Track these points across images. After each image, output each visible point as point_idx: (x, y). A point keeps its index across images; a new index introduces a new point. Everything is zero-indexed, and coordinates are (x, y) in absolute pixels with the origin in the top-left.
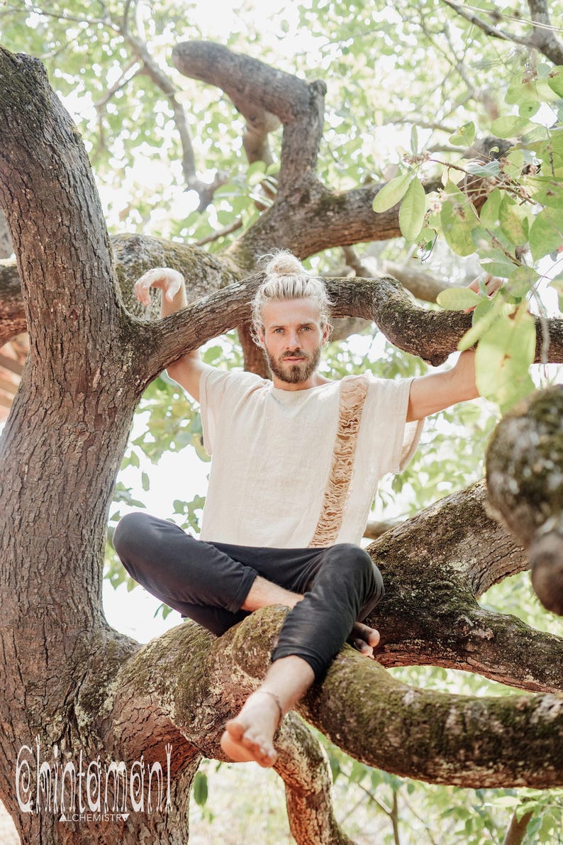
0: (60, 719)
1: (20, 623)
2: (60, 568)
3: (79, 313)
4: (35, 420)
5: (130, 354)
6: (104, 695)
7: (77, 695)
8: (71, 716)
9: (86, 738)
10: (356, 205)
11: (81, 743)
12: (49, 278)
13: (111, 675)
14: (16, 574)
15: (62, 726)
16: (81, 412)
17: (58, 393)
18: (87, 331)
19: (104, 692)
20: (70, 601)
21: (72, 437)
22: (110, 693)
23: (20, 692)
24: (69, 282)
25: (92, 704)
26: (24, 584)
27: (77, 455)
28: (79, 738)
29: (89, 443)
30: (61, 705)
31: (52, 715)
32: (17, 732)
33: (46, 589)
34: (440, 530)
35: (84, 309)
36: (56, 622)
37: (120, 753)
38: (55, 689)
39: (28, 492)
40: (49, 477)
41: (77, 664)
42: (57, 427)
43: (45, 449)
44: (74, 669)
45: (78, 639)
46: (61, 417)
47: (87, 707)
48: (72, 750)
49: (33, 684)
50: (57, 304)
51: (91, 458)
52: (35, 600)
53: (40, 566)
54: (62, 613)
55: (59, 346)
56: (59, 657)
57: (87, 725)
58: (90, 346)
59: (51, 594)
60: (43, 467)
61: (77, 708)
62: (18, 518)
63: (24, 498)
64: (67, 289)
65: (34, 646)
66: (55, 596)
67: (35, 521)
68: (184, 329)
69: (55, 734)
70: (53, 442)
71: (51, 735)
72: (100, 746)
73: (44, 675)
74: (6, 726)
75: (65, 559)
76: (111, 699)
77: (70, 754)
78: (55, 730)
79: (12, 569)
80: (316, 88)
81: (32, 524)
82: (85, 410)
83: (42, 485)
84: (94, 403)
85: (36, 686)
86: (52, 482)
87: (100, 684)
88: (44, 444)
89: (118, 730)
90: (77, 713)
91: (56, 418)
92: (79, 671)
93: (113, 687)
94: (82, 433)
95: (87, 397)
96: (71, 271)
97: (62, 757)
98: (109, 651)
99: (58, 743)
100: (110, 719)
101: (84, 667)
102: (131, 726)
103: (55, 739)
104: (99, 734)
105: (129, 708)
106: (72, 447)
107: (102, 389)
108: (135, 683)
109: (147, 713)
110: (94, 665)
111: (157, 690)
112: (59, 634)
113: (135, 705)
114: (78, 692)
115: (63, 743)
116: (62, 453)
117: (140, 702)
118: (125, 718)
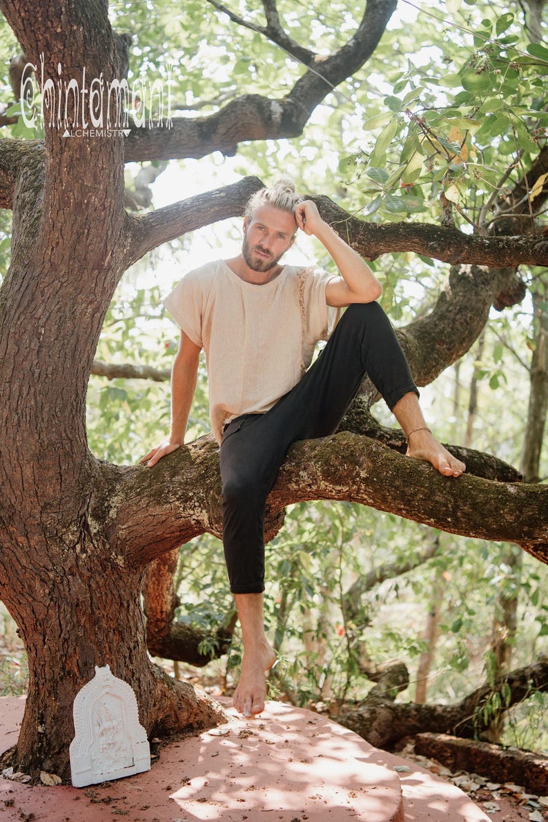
0: (76, 529)
1: (39, 457)
2: (71, 411)
3: (107, 205)
4: (48, 291)
5: (129, 240)
6: (109, 507)
7: (87, 510)
8: (86, 526)
9: (97, 541)
10: (155, 133)
11: (94, 546)
12: (89, 175)
13: (112, 491)
14: (37, 417)
15: (78, 534)
16: (93, 285)
17: (77, 270)
18: (109, 220)
19: (109, 505)
20: (77, 436)
21: (84, 305)
22: (113, 505)
23: (36, 511)
24: (104, 180)
25: (100, 515)
26: (44, 425)
27: (87, 319)
28: (92, 542)
29: (96, 310)
30: (75, 518)
31: (67, 526)
32: (33, 543)
33: (62, 428)
36: (67, 454)
37: (121, 550)
38: (68, 506)
39: (44, 350)
40: (63, 337)
41: (83, 485)
42: (72, 297)
43: (60, 314)
44: (82, 489)
45: (82, 464)
46: (76, 289)
47: (96, 517)
48: (86, 552)
49: (49, 504)
50: (91, 197)
51: (96, 322)
52: (54, 437)
53: (57, 410)
54: (72, 446)
55: (86, 231)
56: (70, 480)
57: (98, 531)
58: (109, 233)
59: (65, 431)
60: (59, 329)
61: (89, 519)
62: (37, 371)
63: (42, 355)
64: (102, 185)
65: (51, 473)
66: (68, 433)
67: (52, 374)
68: (172, 223)
69: (71, 541)
70: (67, 309)
71: (67, 542)
72: (108, 546)
73: (58, 496)
74: (21, 539)
75: (75, 403)
76: (115, 509)
77: (85, 555)
78: (70, 537)
79: (32, 412)
80: (126, 40)
81: (50, 376)
82: (96, 284)
83: (58, 345)
84: (103, 278)
85: (51, 505)
86: (66, 341)
87: (104, 499)
88: (59, 310)
89: (122, 533)
90: (90, 523)
91: (71, 290)
92: (86, 490)
93: (115, 500)
94: (91, 302)
95: (99, 273)
97: (77, 558)
98: (103, 473)
99: (74, 548)
100: (114, 525)
101: (90, 486)
102: (140, 529)
103: (72, 545)
104: (106, 537)
105: (141, 515)
106: (83, 313)
107: (109, 267)
108: (149, 496)
109: (164, 518)
110: (97, 485)
111: (178, 499)
112: (71, 462)
113: (149, 513)
114: (88, 506)
115: (78, 547)
116: (74, 318)
117: (157, 510)
118: (135, 523)
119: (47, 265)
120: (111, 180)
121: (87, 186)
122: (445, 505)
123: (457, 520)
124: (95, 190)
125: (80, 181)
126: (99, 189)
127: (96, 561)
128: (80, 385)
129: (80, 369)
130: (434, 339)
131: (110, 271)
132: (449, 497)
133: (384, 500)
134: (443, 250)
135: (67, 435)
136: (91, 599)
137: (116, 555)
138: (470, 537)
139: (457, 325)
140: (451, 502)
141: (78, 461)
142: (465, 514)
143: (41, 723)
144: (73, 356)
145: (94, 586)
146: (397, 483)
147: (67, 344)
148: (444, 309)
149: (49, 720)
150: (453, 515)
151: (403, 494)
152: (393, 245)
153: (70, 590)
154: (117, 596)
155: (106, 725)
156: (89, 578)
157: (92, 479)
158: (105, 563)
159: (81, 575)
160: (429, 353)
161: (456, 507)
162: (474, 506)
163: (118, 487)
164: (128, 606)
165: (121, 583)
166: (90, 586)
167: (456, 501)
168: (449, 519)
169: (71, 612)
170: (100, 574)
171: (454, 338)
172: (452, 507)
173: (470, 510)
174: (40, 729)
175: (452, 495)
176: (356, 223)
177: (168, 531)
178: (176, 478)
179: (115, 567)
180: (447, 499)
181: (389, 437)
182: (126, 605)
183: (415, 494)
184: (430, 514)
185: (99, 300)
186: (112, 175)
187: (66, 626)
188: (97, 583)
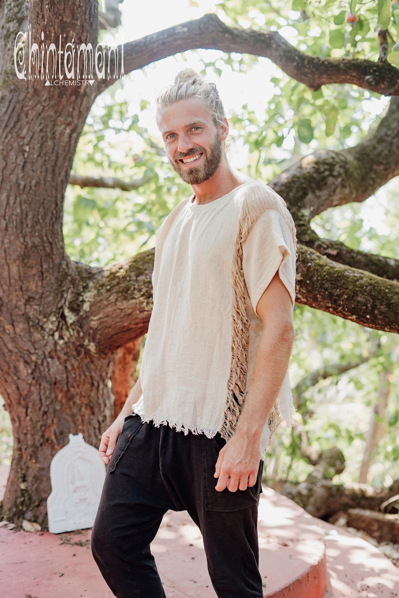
0: (55, 319)
1: (24, 257)
2: (52, 218)
4: (32, 113)
6: (83, 301)
7: (65, 303)
8: (63, 317)
9: (73, 330)
11: (70, 334)
12: (68, 12)
13: (86, 288)
14: (22, 223)
15: (56, 324)
16: (71, 109)
19: (83, 299)
20: (56, 240)
21: (63, 127)
22: (86, 300)
23: (21, 303)
24: (81, 16)
25: (75, 308)
26: (28, 230)
27: (65, 138)
28: (68, 331)
29: (73, 131)
30: (54, 310)
31: (46, 316)
32: (18, 330)
33: (44, 233)
34: (294, 190)
35: (87, 37)
36: (48, 255)
37: (93, 338)
38: (48, 300)
39: (29, 165)
40: (45, 155)
41: (61, 282)
42: (52, 119)
43: (42, 134)
44: (60, 285)
45: (60, 264)
46: (56, 112)
47: (72, 309)
48: (63, 339)
49: (32, 297)
50: (69, 31)
51: (73, 141)
52: (37, 240)
53: (40, 217)
54: (52, 249)
56: (51, 278)
57: (74, 322)
59: (46, 236)
60: (41, 147)
61: (66, 311)
62: (22, 183)
63: (26, 169)
64: (79, 21)
65: (34, 271)
66: (49, 237)
67: (35, 186)
69: (51, 330)
70: (49, 129)
71: (47, 330)
72: (82, 334)
73: (40, 291)
74: (8, 327)
75: (54, 212)
76: (89, 303)
77: (62, 341)
78: (50, 326)
79: (18, 219)
81: (33, 188)
82: (74, 109)
83: (41, 161)
84: (79, 103)
85: (34, 299)
86: (47, 158)
87: (79, 294)
88: (41, 130)
89: (94, 324)
90: (66, 314)
91: (52, 113)
92: (64, 287)
93: (89, 296)
94: (69, 124)
95: (76, 98)
96: (84, 8)
97: (56, 344)
98: (79, 272)
99: (53, 335)
100: (87, 317)
101: (67, 283)
102: (109, 320)
103: (51, 333)
104: (81, 327)
105: (110, 309)
106: (62, 134)
107: (85, 94)
108: (118, 292)
109: (130, 311)
110: (73, 282)
111: (142, 296)
112: (51, 262)
113: (118, 307)
114: (65, 301)
115: (57, 335)
116: (54, 138)
117: (124, 305)
118: (105, 315)
119: (31, 90)
120: (87, 17)
121: (66, 22)
122: (365, 305)
123: (374, 317)
124: (73, 26)
125: (60, 18)
126: (76, 25)
127: (72, 347)
128: (59, 196)
129: (59, 181)
130: (372, 161)
131: (86, 97)
132: (369, 298)
133: (315, 299)
134: (377, 83)
135: (48, 239)
136: (67, 378)
137: (89, 342)
138: (386, 331)
139: (394, 148)
140: (370, 302)
141: (57, 261)
142: (381, 313)
143: (24, 481)
144: (54, 171)
145: (69, 367)
146: (326, 285)
147: (49, 160)
148: (382, 133)
149: (30, 479)
150: (372, 313)
151: (331, 295)
152: (334, 78)
153: (49, 370)
154: (89, 377)
155: (79, 483)
156: (66, 361)
157: (69, 278)
158: (79, 349)
159: (59, 358)
160: (367, 173)
161: (374, 307)
162: (389, 305)
163: (91, 284)
164: (98, 386)
165: (92, 366)
166: (66, 368)
167: (374, 301)
168: (368, 317)
169: (50, 389)
170: (75, 358)
171: (391, 159)
172: (371, 307)
173: (385, 309)
174: (23, 486)
175: (371, 295)
176: (302, 58)
177: (133, 322)
178: (141, 278)
179: (87, 352)
180: (367, 300)
181: (325, 246)
182: (96, 384)
183: (341, 295)
184: (353, 311)
185: (76, 122)
186: (88, 12)
187: (46, 401)
188: (72, 365)
